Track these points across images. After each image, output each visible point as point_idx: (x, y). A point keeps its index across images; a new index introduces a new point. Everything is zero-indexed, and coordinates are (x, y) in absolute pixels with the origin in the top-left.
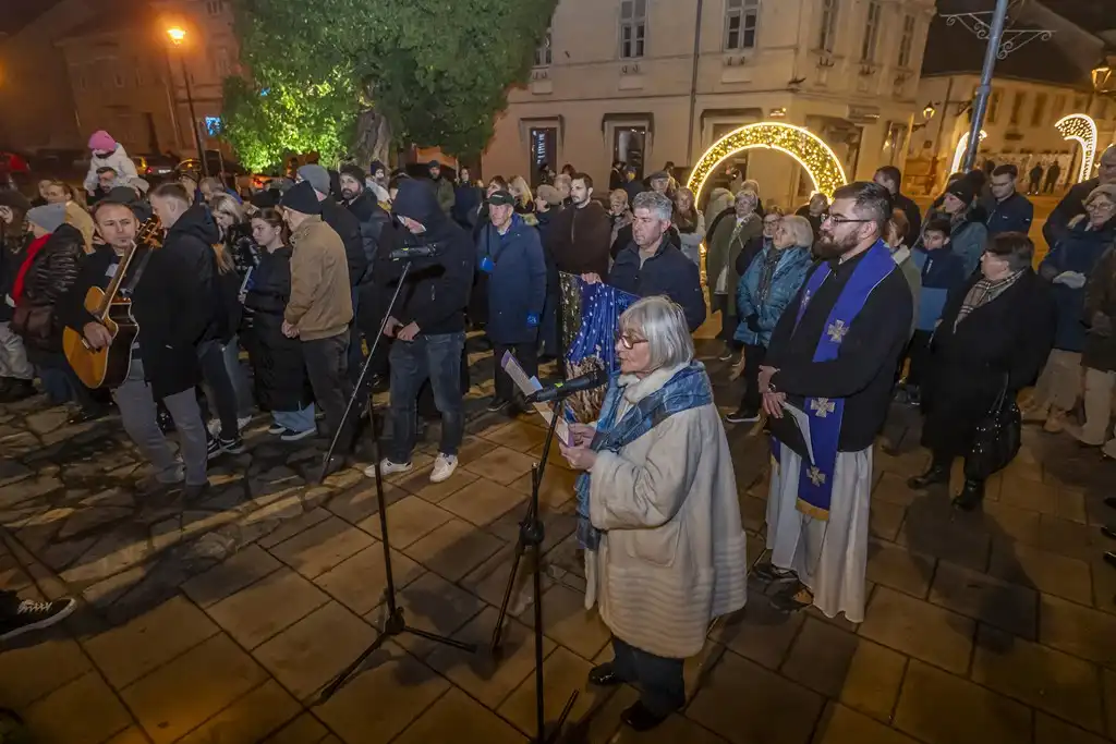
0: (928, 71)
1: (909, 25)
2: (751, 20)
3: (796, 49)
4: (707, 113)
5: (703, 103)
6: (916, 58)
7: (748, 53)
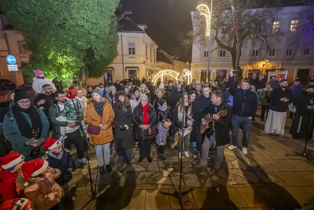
0: (157, 61)
1: (154, 53)
2: (134, 49)
3: (144, 56)
4: (126, 68)
5: (125, 65)
6: (156, 60)
7: (134, 56)
